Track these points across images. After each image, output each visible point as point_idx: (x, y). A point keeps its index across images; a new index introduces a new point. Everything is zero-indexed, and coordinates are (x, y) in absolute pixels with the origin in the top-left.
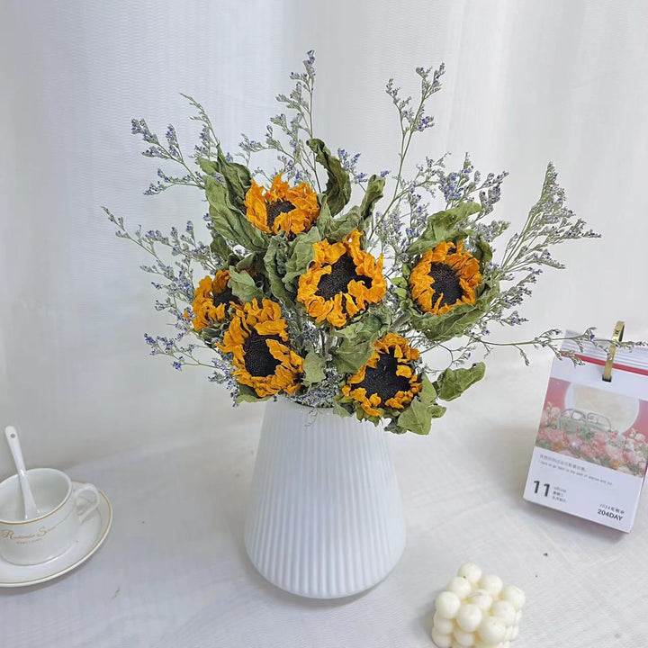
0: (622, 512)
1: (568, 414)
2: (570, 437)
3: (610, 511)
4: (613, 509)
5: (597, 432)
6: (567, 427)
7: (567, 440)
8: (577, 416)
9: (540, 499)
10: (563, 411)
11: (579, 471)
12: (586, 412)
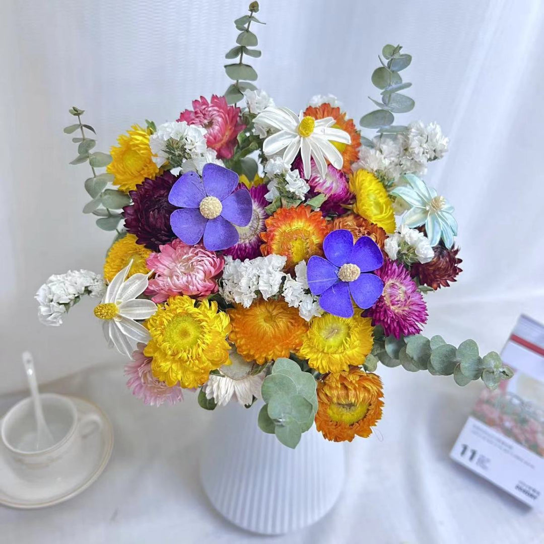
0: (538, 493)
1: (508, 397)
2: (505, 417)
3: (527, 489)
4: (530, 488)
5: (532, 420)
6: (504, 408)
7: (501, 420)
8: (516, 401)
9: (465, 461)
10: (504, 393)
11: (507, 448)
12: (526, 399)
